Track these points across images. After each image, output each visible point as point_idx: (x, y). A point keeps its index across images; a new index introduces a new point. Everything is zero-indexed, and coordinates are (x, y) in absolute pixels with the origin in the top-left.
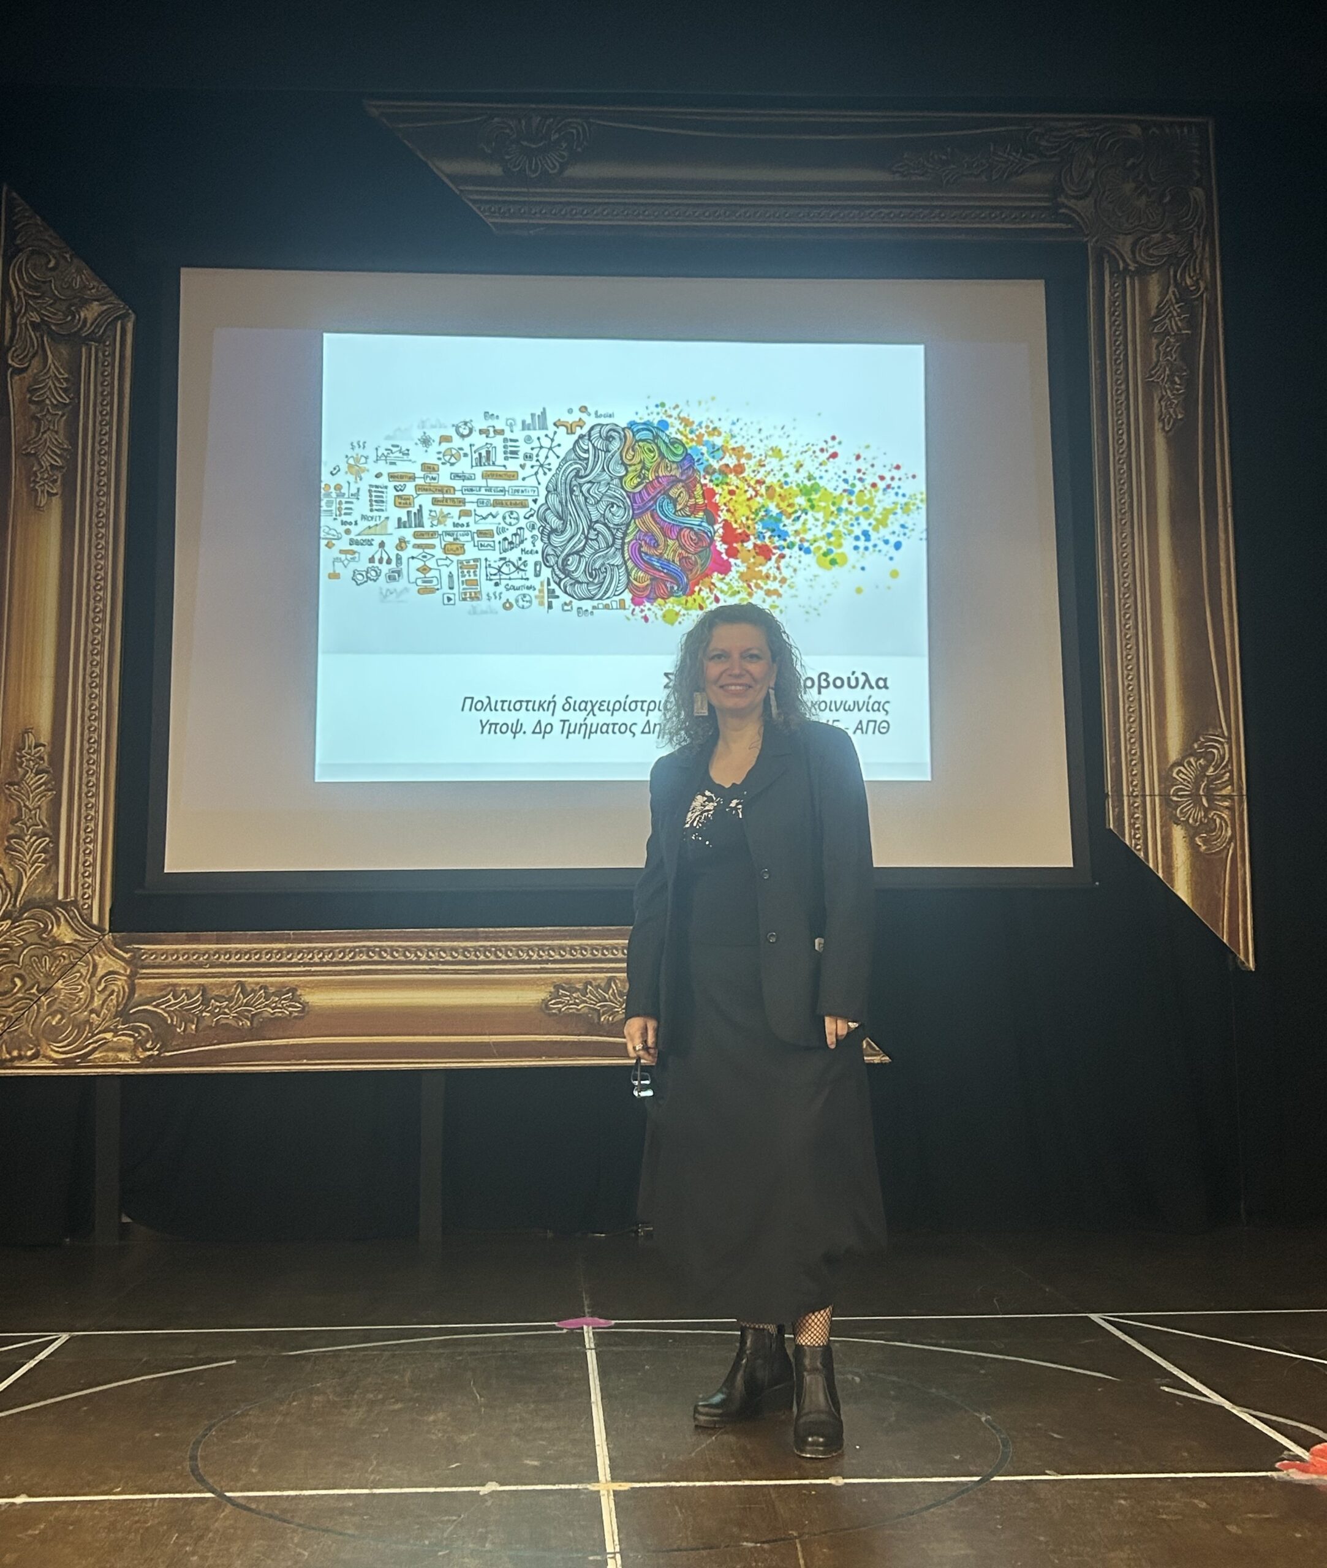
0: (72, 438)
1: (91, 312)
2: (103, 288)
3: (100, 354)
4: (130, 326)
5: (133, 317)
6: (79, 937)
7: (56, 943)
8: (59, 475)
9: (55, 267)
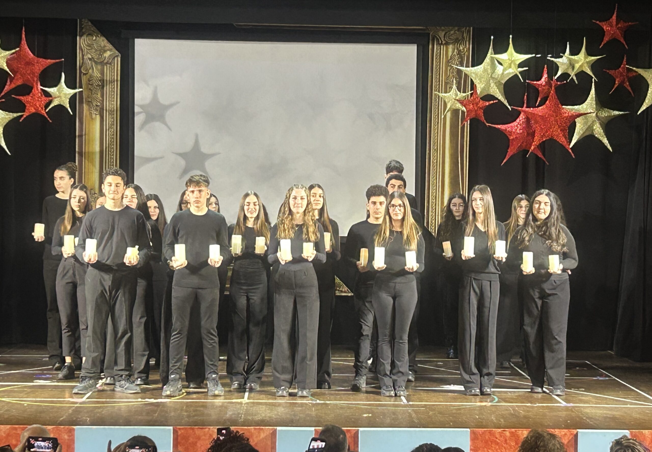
0: (103, 96)
1: (107, 54)
2: (110, 46)
3: (110, 69)
4: (119, 59)
5: (120, 56)
9: (95, 40)
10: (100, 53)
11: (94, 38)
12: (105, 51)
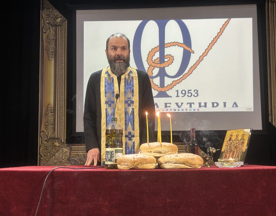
0: (56, 46)
1: (59, 20)
2: (61, 15)
3: (61, 29)
4: (66, 23)
5: (67, 21)
6: (60, 145)
7: (55, 146)
8: (53, 53)
9: (52, 11)
10: (54, 19)
11: (51, 11)
12: (57, 18)
